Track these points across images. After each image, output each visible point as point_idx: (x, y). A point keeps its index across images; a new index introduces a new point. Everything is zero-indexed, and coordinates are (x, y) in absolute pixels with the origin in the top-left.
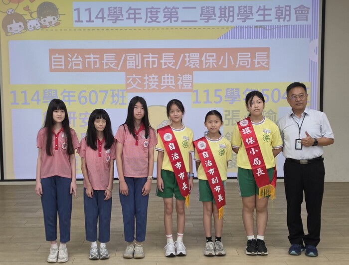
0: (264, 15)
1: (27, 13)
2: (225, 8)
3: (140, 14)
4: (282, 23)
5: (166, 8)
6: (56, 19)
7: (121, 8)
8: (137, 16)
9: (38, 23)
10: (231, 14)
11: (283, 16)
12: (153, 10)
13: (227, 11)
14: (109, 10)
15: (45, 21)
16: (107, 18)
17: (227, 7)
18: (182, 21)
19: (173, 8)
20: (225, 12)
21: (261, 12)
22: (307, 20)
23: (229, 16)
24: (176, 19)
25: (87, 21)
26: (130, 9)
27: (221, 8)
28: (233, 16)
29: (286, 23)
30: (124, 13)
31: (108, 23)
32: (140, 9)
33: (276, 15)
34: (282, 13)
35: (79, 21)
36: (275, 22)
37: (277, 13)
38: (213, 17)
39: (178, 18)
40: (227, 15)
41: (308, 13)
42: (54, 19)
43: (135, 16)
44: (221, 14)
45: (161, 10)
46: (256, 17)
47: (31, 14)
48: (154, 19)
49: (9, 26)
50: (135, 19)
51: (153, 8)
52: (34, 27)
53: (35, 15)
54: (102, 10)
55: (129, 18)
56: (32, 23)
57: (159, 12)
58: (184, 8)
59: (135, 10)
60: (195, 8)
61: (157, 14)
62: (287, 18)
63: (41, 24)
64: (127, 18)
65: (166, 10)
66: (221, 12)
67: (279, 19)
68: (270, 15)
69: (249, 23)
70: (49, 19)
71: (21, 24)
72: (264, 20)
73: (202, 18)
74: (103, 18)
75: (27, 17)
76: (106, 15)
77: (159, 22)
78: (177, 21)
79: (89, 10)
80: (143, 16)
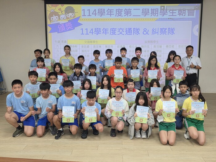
0: (173, 13)
1: (60, 11)
2: (154, 9)
3: (113, 12)
4: (181, 17)
5: (126, 9)
6: (74, 15)
7: (104, 9)
8: (112, 13)
9: (65, 16)
10: (157, 12)
11: (182, 14)
12: (119, 10)
13: (155, 11)
14: (99, 10)
15: (68, 15)
16: (97, 14)
17: (155, 9)
18: (133, 16)
19: (129, 9)
20: (154, 11)
21: (171, 11)
22: (193, 16)
23: (156, 13)
24: (130, 15)
25: (88, 16)
26: (108, 10)
27: (152, 10)
28: (158, 13)
29: (183, 17)
30: (105, 11)
31: (98, 17)
32: (113, 10)
33: (179, 13)
34: (181, 12)
35: (84, 15)
36: (178, 16)
37: (179, 12)
38: (148, 14)
39: (131, 14)
40: (155, 13)
41: (194, 12)
42: (73, 14)
43: (111, 13)
44: (152, 12)
45: (123, 10)
46: (169, 14)
47: (62, 12)
48: (120, 14)
49: (51, 18)
50: (111, 14)
51: (119, 9)
52: (63, 18)
53: (64, 13)
54: (95, 10)
55: (108, 14)
56: (62, 16)
57: (122, 11)
58: (134, 9)
59: (111, 10)
60: (139, 9)
61: (121, 12)
62: (184, 14)
63: (66, 17)
64: (107, 14)
65: (126, 10)
66: (152, 11)
67: (180, 15)
68: (176, 13)
69: (165, 17)
70: (70, 14)
71: (57, 17)
72: (173, 15)
73: (143, 14)
74: (95, 14)
75: (60, 14)
76: (97, 13)
77: (122, 16)
78: (131, 16)
79: (89, 10)
80: (115, 13)
